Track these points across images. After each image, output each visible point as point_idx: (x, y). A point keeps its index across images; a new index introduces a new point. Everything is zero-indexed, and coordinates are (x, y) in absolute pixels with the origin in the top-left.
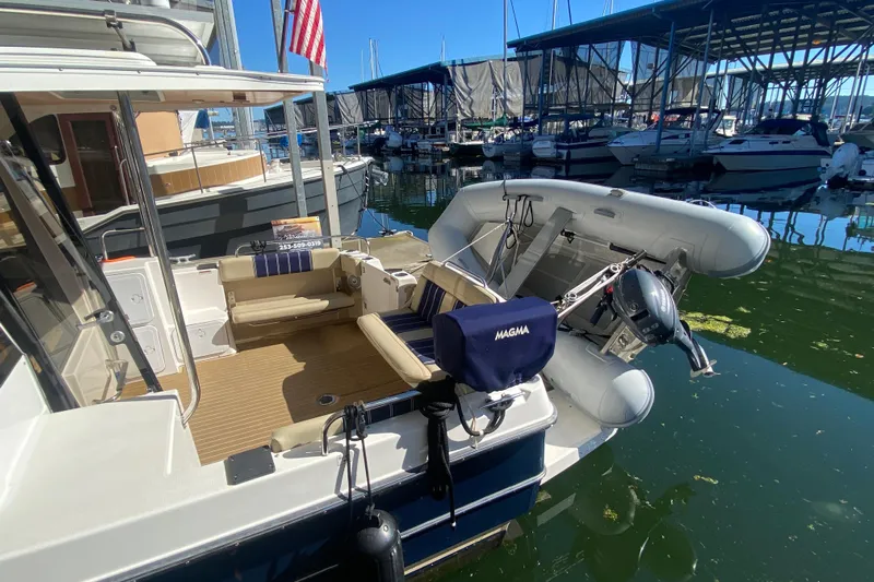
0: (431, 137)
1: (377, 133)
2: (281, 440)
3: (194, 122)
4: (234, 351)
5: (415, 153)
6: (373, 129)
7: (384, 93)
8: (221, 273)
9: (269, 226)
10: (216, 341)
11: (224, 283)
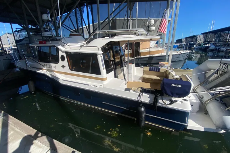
0: (227, 47)
1: (207, 45)
2: (132, 89)
3: (155, 43)
4: (141, 82)
5: (219, 51)
6: (207, 44)
7: (213, 34)
8: (143, 69)
9: (158, 63)
10: (139, 79)
11: (144, 71)
